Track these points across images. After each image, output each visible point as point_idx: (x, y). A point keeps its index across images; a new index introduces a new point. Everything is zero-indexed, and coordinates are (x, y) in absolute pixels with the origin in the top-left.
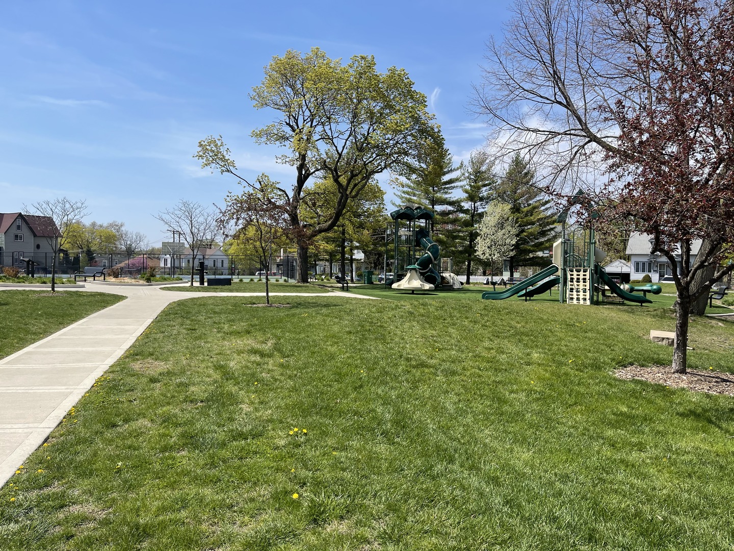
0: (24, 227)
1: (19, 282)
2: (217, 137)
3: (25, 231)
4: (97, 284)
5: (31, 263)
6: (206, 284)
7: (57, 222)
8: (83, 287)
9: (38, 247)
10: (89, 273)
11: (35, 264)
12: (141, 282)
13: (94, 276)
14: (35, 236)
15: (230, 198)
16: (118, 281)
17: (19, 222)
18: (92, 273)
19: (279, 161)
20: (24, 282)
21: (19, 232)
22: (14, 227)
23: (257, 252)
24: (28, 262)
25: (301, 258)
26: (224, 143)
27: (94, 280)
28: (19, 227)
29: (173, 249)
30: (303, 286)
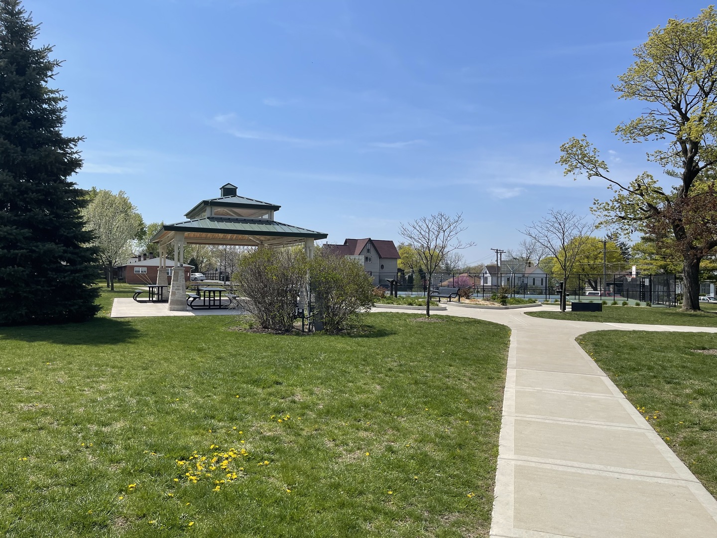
0: (372, 250)
1: (389, 303)
2: (580, 138)
3: (373, 254)
4: (453, 305)
5: (394, 283)
6: (568, 309)
7: (396, 245)
8: (445, 309)
9: (382, 267)
10: (444, 294)
11: (398, 284)
12: (497, 305)
13: (450, 297)
14: (380, 257)
15: (597, 205)
16: (473, 303)
17: (369, 246)
18: (448, 294)
19: (651, 158)
20: (392, 303)
21: (368, 255)
22: (365, 250)
23: (583, 270)
24: (392, 282)
25: (690, 277)
26: (590, 143)
27: (450, 301)
28: (368, 251)
29: (513, 268)
30: (695, 316)
